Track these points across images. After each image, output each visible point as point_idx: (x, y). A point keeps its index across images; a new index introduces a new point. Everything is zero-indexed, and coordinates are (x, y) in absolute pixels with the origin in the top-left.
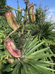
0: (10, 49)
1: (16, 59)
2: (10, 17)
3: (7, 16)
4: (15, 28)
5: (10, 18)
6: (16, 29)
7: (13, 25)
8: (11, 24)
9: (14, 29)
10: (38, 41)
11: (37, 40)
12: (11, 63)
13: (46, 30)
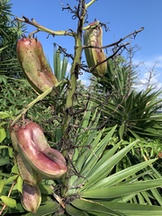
0: (31, 148)
1: (48, 198)
2: (32, 50)
3: (22, 49)
4: (46, 86)
5: (30, 55)
6: (51, 89)
7: (39, 75)
8: (36, 73)
9: (42, 89)
10: (119, 144)
11: (115, 139)
12: (33, 209)
13: (138, 111)
